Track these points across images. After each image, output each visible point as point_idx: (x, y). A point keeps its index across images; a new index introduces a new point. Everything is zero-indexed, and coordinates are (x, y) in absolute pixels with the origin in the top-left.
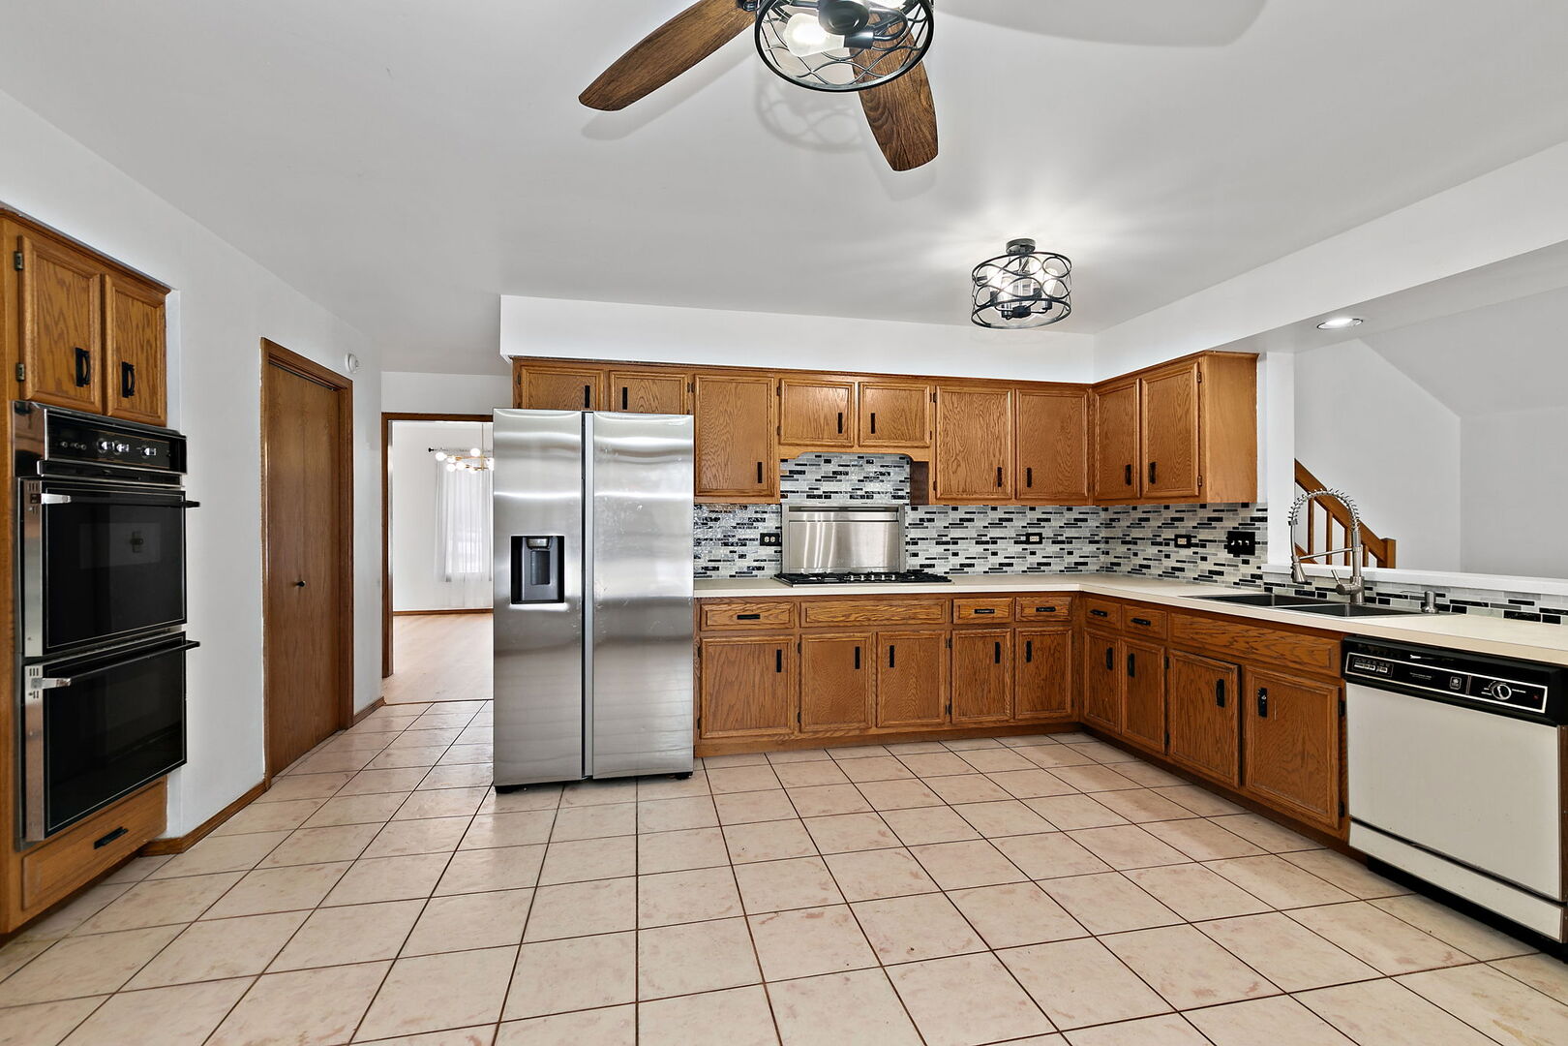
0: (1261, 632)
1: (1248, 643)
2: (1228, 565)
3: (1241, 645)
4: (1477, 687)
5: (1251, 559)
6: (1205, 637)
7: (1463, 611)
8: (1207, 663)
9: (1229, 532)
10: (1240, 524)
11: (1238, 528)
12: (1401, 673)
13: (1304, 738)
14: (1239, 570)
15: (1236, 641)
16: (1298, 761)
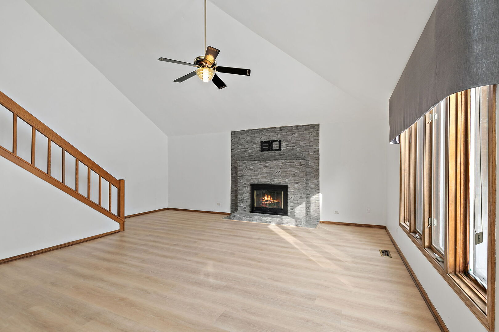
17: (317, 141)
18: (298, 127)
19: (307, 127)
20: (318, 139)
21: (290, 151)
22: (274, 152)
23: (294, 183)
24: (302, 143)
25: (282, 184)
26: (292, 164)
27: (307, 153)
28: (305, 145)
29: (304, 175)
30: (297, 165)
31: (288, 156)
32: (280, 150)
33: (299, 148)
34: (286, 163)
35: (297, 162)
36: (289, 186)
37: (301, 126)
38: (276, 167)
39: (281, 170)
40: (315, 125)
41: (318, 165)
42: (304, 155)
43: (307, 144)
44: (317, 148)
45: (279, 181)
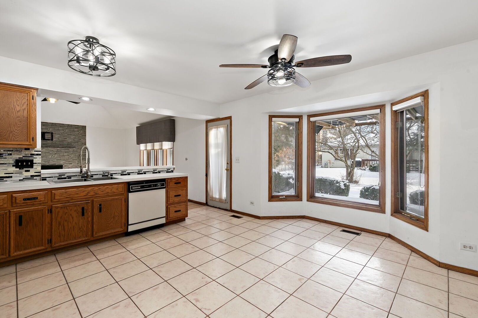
0: (99, 188)
1: (94, 192)
2: (15, 173)
3: (92, 193)
4: (156, 185)
5: (31, 169)
6: (75, 195)
7: (130, 174)
8: (77, 204)
9: (16, 160)
10: (23, 156)
11: (23, 158)
12: (142, 187)
13: (114, 212)
14: (23, 175)
15: (89, 193)
16: (113, 219)
17: (84, 136)
18: (69, 126)
19: (77, 127)
20: (85, 135)
21: (62, 141)
22: (46, 141)
23: (68, 164)
24: (72, 137)
25: (57, 164)
26: (67, 151)
27: (76, 144)
28: (75, 138)
29: (77, 158)
30: (71, 152)
31: (60, 145)
32: (52, 140)
33: (70, 140)
34: (61, 150)
35: (71, 150)
36: (64, 166)
37: (72, 125)
38: (51, 152)
39: (56, 155)
40: (83, 126)
41: (85, 152)
42: (74, 145)
43: (77, 138)
44: (84, 141)
45: (53, 163)
